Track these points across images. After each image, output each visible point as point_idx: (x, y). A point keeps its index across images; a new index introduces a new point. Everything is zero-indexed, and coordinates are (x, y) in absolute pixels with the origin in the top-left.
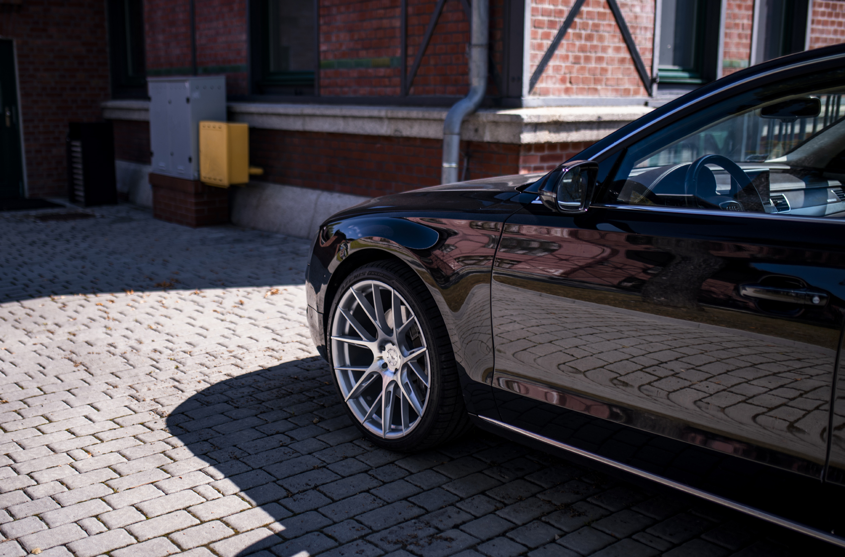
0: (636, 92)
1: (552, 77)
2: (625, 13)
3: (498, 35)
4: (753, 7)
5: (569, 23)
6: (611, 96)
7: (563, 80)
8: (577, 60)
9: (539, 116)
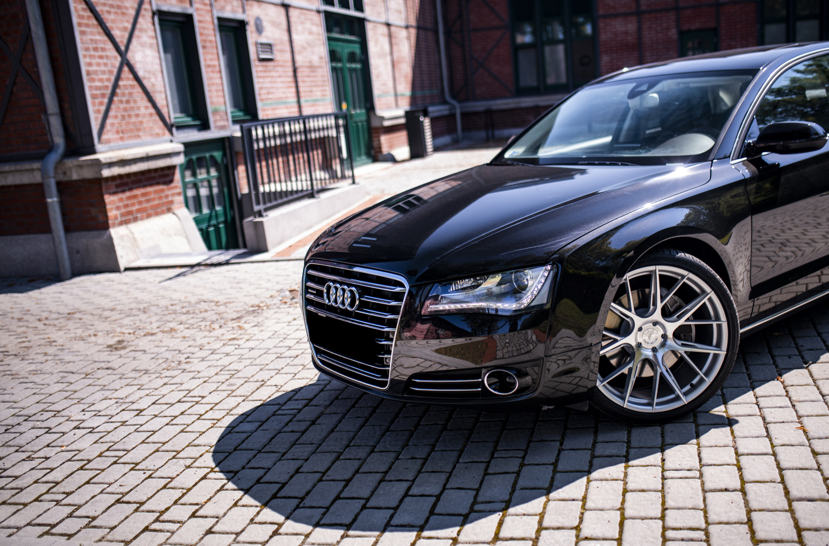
0: (164, 134)
1: (110, 131)
2: (146, 83)
3: (66, 106)
4: (220, 72)
5: (113, 93)
6: (148, 139)
7: (118, 132)
8: (123, 117)
9: (110, 158)
